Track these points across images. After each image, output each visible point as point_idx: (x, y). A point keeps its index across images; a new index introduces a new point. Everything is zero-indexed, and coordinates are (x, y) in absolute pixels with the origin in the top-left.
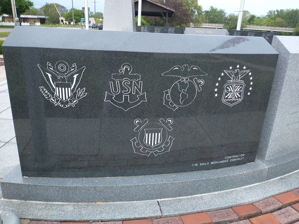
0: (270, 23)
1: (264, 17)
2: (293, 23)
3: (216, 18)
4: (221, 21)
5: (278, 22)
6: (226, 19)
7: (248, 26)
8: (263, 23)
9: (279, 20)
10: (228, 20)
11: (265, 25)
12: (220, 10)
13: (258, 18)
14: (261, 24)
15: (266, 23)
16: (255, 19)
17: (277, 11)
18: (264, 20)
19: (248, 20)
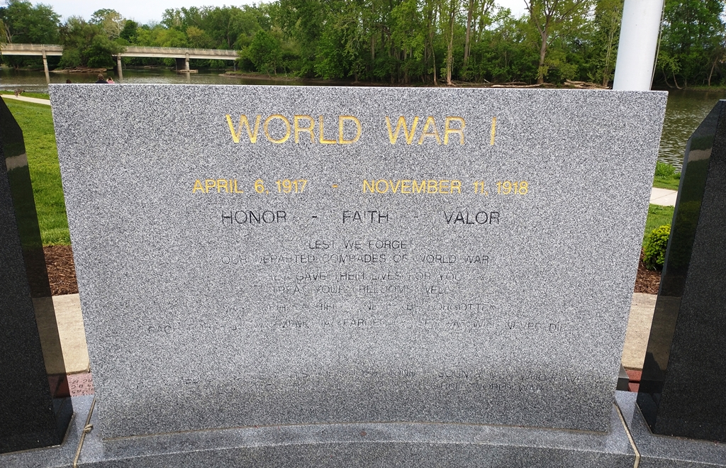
0: (176, 39)
1: (157, 26)
2: (226, 38)
3: (34, 29)
4: (51, 37)
5: (194, 37)
6: (63, 30)
7: (128, 48)
8: (159, 40)
9: (193, 31)
10: (71, 33)
11: (165, 44)
12: (40, 7)
13: (145, 27)
14: (156, 41)
15: (167, 41)
16: (139, 31)
17: (184, 10)
18: (161, 33)
19: (121, 34)
